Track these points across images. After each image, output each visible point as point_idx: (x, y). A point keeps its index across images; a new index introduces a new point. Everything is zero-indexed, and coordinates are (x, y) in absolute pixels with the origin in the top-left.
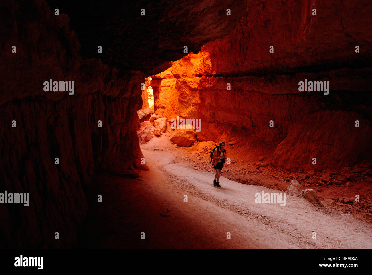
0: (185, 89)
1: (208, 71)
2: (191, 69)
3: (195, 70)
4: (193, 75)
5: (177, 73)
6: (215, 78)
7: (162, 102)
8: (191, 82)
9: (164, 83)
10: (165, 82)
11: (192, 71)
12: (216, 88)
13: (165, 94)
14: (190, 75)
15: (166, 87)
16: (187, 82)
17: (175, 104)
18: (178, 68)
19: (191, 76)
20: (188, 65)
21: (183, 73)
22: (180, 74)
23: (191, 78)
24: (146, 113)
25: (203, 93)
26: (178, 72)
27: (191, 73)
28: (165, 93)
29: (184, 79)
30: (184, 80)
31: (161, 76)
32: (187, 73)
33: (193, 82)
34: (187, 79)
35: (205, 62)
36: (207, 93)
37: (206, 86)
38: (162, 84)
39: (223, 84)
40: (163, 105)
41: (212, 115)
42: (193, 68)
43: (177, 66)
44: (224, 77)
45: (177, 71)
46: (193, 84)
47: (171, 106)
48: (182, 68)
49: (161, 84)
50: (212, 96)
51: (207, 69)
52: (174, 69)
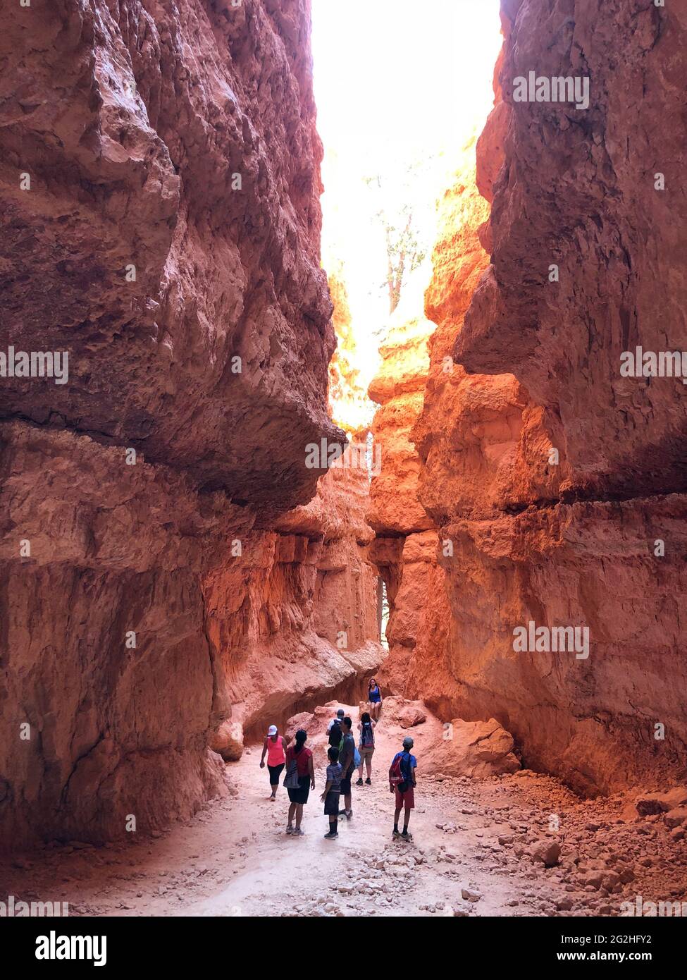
0: (470, 565)
1: (540, 481)
2: (489, 484)
3: (503, 485)
4: (495, 506)
5: (438, 503)
6: (569, 509)
7: (405, 623)
8: (489, 533)
9: (412, 549)
10: (417, 545)
11: (493, 493)
12: (578, 554)
13: (416, 592)
14: (486, 507)
15: (423, 563)
16: (475, 535)
17: (442, 628)
18: (440, 482)
19: (489, 512)
20: (475, 467)
21: (458, 499)
22: (449, 504)
23: (487, 518)
24: (359, 664)
25: (533, 579)
26: (440, 498)
27: (489, 497)
28: (415, 585)
29: (463, 525)
30: (465, 529)
31: (404, 520)
32: (474, 500)
33: (493, 533)
34: (474, 523)
35: (530, 447)
36: (548, 576)
37: (537, 546)
38: (407, 553)
39: (606, 531)
40: (410, 634)
41: (578, 677)
42: (496, 479)
43: (439, 473)
44: (604, 501)
45: (437, 495)
46: (497, 543)
47: (430, 637)
48: (453, 482)
49: (404, 552)
50: (569, 592)
51: (538, 475)
52: (427, 488)
